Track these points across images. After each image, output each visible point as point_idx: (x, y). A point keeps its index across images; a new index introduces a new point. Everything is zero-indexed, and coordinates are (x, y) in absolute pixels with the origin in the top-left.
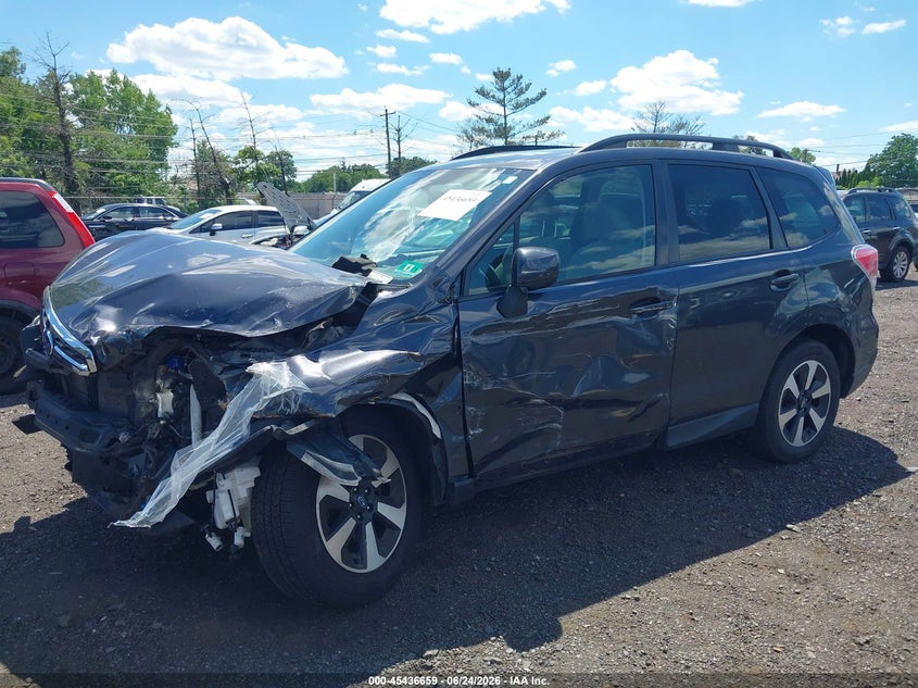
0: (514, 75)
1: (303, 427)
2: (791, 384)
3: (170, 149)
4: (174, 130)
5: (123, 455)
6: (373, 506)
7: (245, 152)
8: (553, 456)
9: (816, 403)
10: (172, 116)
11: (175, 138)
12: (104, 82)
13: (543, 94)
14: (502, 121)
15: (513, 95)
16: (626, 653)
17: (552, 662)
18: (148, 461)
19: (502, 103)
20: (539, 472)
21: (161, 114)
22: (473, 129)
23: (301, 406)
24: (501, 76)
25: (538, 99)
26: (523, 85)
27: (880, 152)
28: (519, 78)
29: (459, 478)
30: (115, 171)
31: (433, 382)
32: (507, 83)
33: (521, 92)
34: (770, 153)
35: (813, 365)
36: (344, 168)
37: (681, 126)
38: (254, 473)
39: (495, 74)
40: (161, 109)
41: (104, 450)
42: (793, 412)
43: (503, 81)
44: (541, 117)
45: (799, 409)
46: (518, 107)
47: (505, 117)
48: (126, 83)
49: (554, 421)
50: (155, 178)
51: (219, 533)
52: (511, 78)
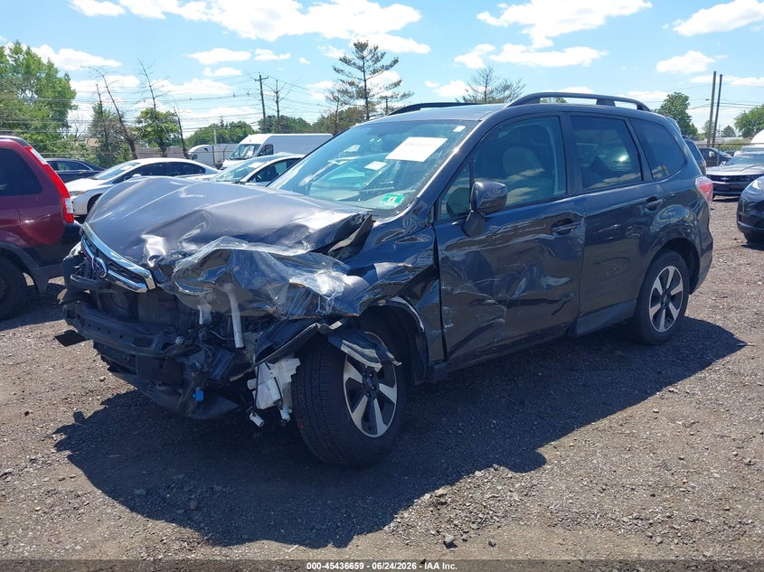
0: (371, 46)
1: (338, 324)
2: (657, 284)
3: (69, 111)
4: (73, 94)
5: (178, 356)
6: (376, 387)
7: (147, 113)
8: (500, 344)
9: (673, 298)
10: (70, 82)
11: (74, 103)
12: (7, 52)
13: (396, 61)
14: (362, 84)
15: (370, 63)
16: (585, 483)
17: (534, 493)
18: (207, 357)
19: (361, 69)
20: (489, 356)
21: (60, 80)
22: (339, 91)
23: (334, 308)
24: (361, 47)
25: (391, 66)
26: (379, 54)
27: (659, 108)
28: (376, 49)
29: (437, 362)
30: (20, 131)
31: (417, 289)
32: (365, 53)
33: (377, 60)
34: (634, 107)
35: (672, 269)
36: (222, 125)
37: (506, 88)
38: (296, 363)
39: (355, 45)
40: (60, 75)
41: (161, 352)
42: (658, 306)
43: (362, 51)
44: (395, 81)
45: (662, 303)
46: (375, 72)
47: (365, 81)
48: (28, 53)
49: (500, 317)
50: (58, 137)
51: (261, 413)
52: (369, 48)
